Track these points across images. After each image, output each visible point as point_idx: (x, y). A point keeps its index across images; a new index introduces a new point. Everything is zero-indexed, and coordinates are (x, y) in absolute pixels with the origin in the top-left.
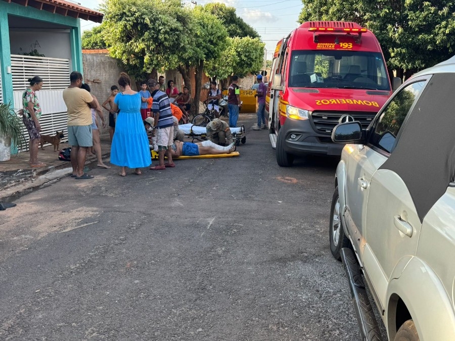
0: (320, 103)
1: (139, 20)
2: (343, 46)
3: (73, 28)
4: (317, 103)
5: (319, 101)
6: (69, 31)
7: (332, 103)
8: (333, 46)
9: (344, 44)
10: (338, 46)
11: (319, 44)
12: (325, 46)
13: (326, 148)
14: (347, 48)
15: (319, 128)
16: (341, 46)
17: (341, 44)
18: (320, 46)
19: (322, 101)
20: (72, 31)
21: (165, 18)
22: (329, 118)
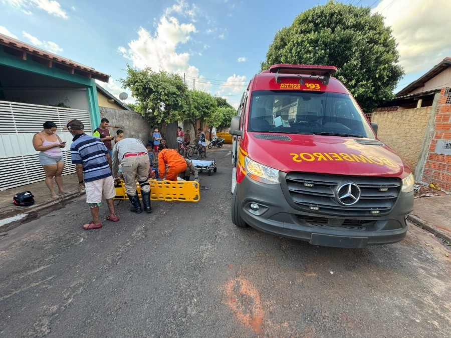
0: (299, 158)
1: (146, 85)
2: (309, 87)
3: (90, 87)
4: (294, 159)
5: (297, 156)
6: (85, 89)
7: (320, 159)
8: (299, 87)
9: (310, 85)
10: (304, 86)
11: (282, 84)
12: (289, 86)
13: (309, 234)
14: (314, 89)
15: (297, 200)
16: (308, 86)
17: (307, 85)
18: (283, 86)
19: (301, 155)
20: (88, 90)
21: (164, 85)
22: (316, 186)
